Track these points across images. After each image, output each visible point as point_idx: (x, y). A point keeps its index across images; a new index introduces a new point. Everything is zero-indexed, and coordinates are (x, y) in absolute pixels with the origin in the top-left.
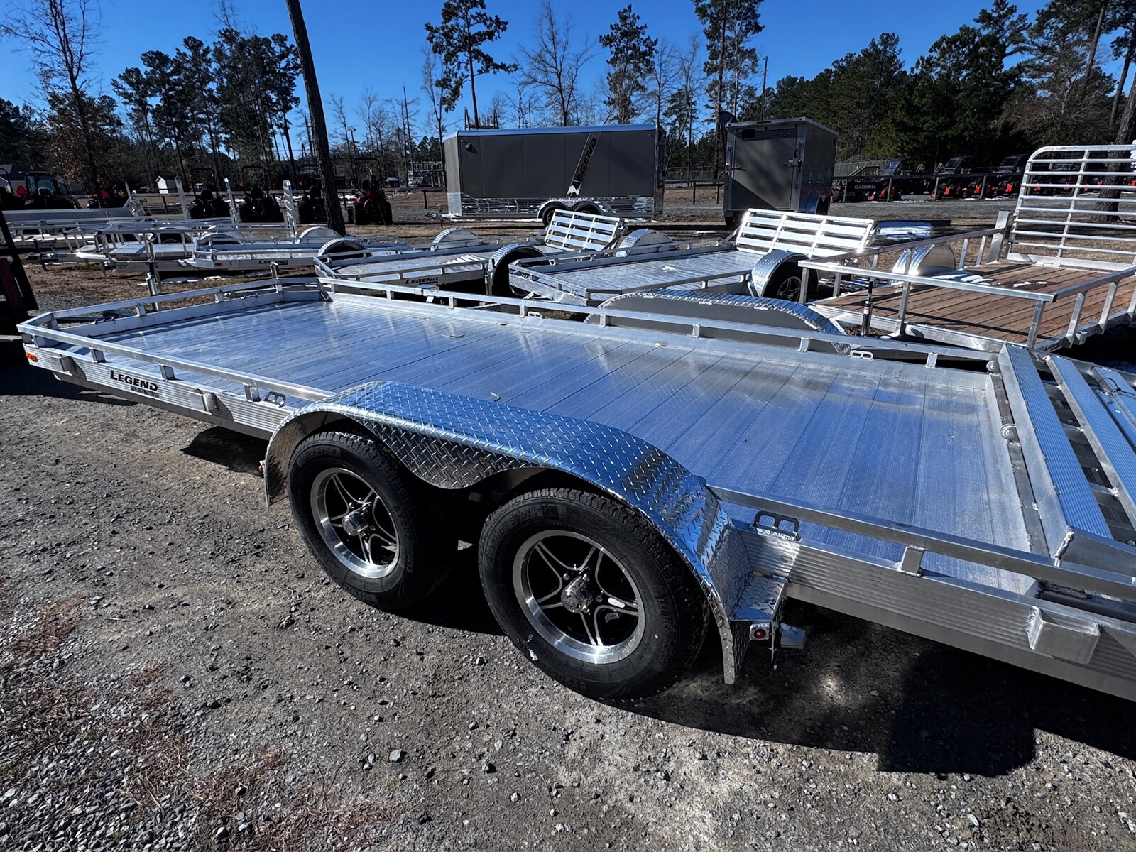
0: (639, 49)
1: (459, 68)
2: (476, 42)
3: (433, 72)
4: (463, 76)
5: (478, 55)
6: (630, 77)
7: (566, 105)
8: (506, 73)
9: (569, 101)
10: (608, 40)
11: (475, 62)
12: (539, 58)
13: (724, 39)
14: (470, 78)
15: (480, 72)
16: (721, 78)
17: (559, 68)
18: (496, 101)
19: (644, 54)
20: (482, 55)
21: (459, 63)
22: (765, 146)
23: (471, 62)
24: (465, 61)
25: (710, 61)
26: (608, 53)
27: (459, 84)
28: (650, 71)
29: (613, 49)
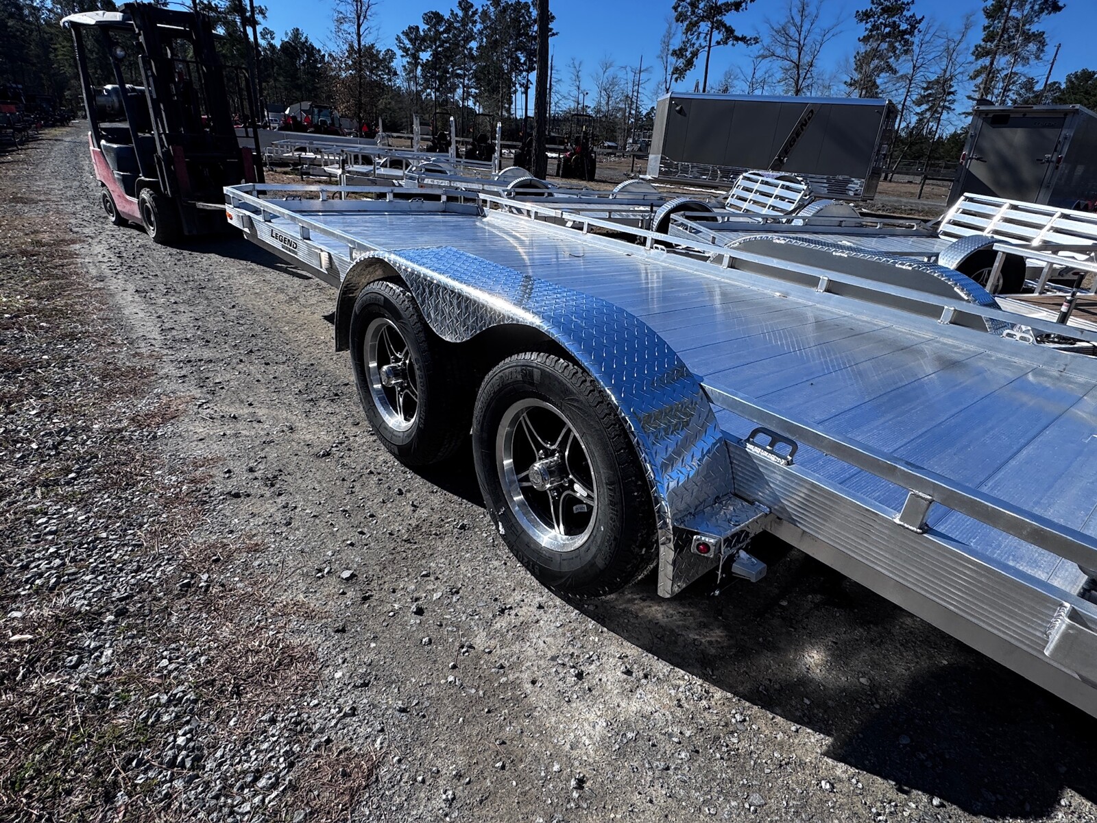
0: (899, 26)
1: (698, 38)
2: (721, 12)
3: (672, 41)
4: (700, 46)
5: (720, 25)
6: (881, 57)
7: (800, 82)
8: (745, 46)
9: (804, 79)
10: (866, 15)
11: (715, 32)
12: (783, 31)
13: (1008, 18)
14: (707, 49)
15: (718, 43)
16: (992, 63)
17: (802, 42)
18: (728, 75)
19: (905, 32)
20: (725, 26)
21: (700, 33)
22: (1018, 136)
23: (712, 32)
24: (706, 31)
25: (982, 43)
26: (862, 29)
27: (695, 54)
28: (906, 52)
29: (869, 26)
